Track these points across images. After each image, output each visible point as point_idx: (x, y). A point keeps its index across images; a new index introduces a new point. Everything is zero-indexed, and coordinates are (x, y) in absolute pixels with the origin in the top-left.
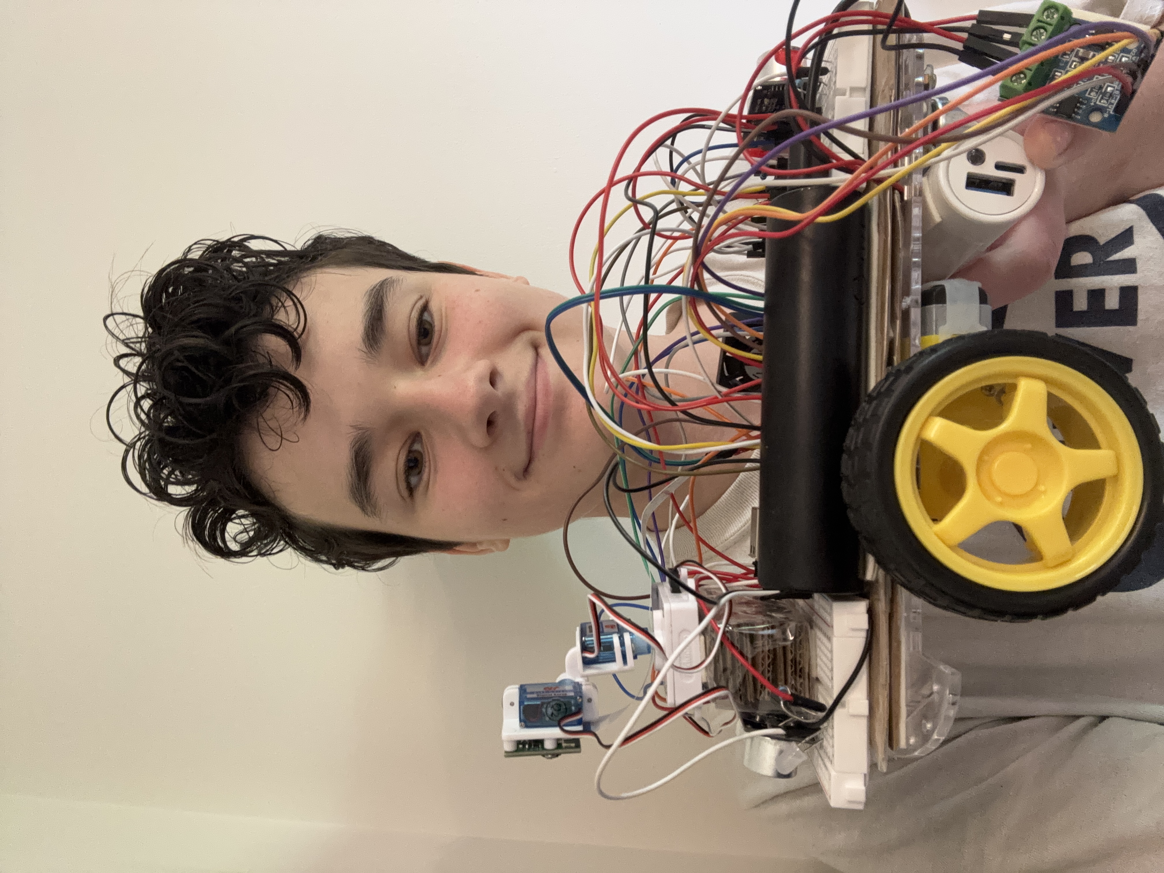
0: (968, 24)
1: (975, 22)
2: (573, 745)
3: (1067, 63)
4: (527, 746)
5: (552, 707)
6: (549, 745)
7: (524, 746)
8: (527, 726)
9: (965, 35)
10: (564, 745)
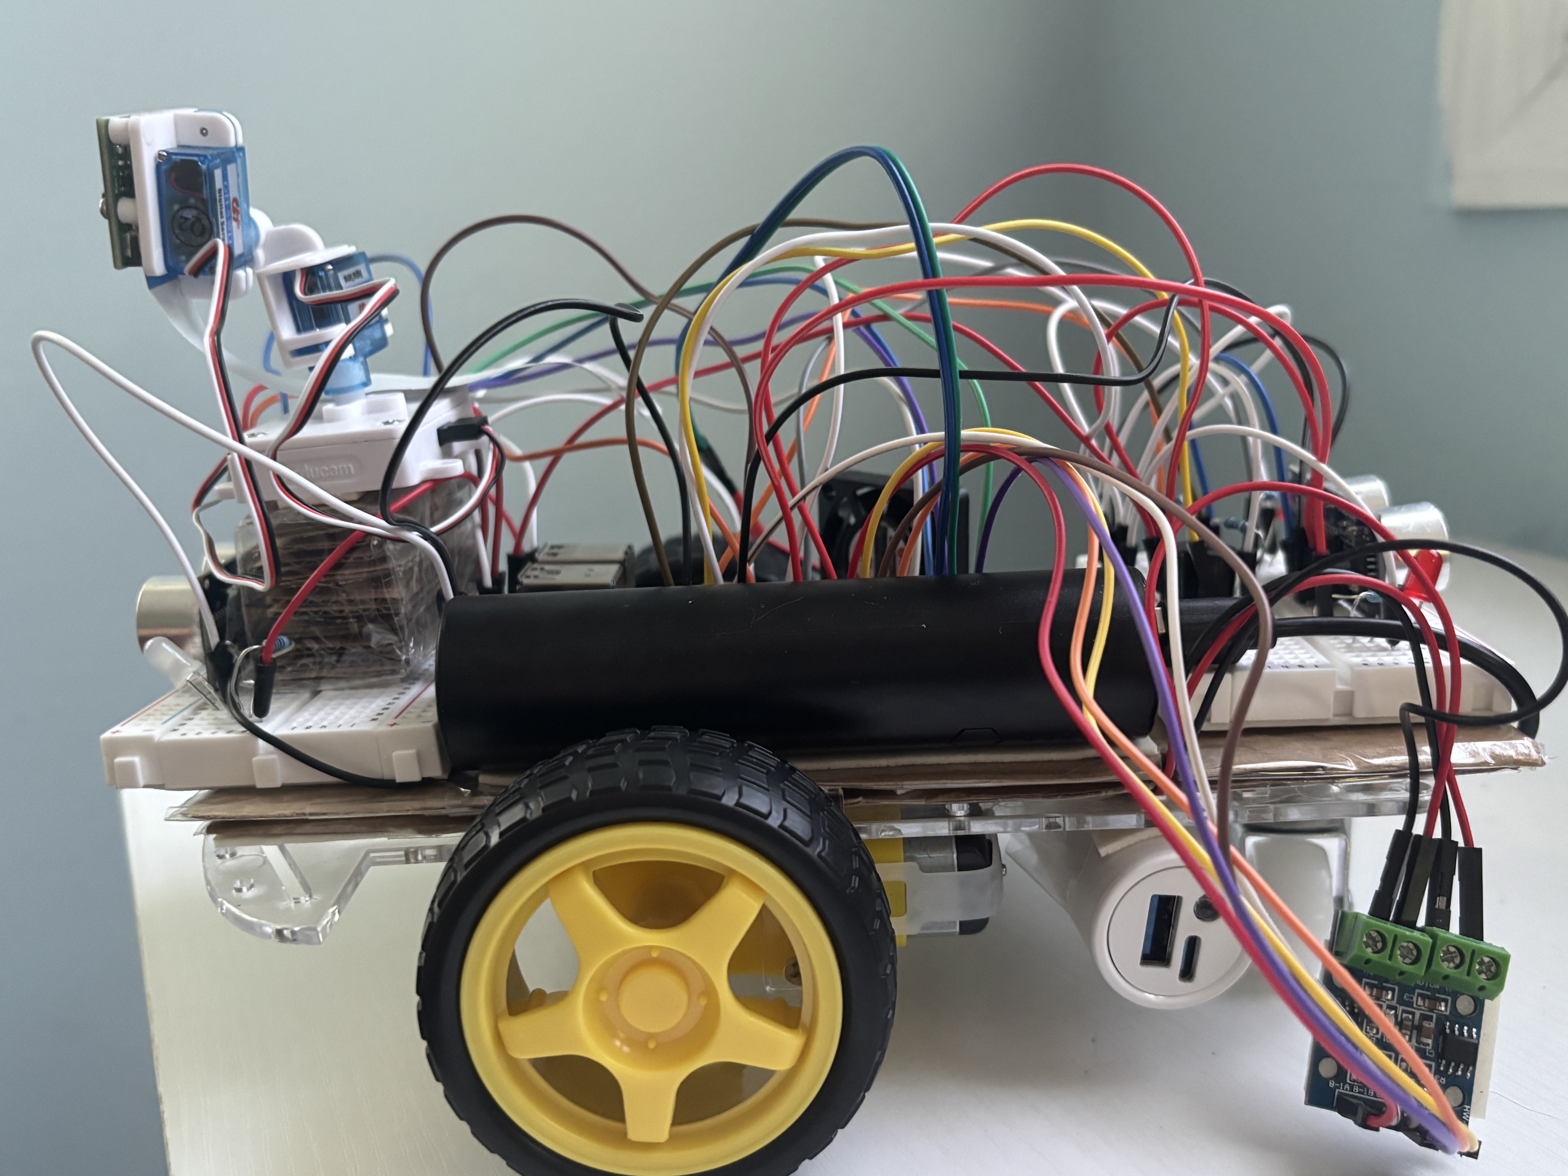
0: (1457, 835)
1: (1461, 844)
2: (129, 253)
3: (1410, 1005)
4: (120, 163)
5: (198, 219)
6: (124, 208)
7: (121, 157)
8: (158, 167)
9: (1437, 834)
10: (128, 236)
